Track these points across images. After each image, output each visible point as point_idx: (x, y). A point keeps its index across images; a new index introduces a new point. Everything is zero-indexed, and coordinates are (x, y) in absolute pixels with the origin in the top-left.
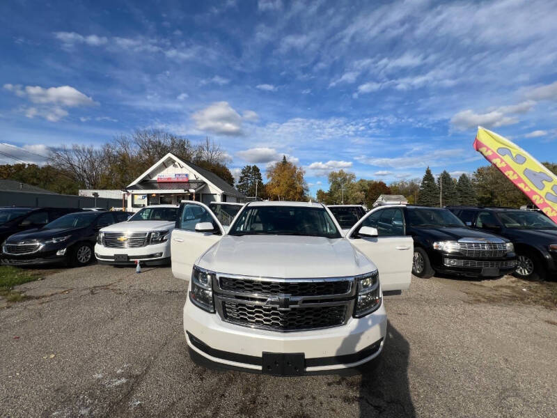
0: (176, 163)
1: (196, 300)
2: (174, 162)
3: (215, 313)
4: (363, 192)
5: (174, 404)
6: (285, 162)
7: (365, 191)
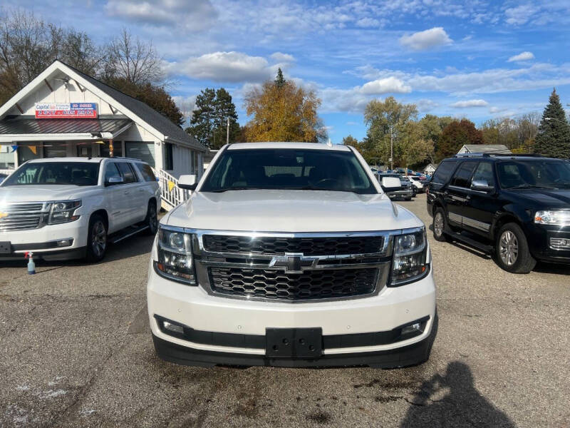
0: (71, 82)
1: (166, 272)
2: (66, 79)
3: (196, 285)
4: (431, 141)
5: (142, 410)
6: (281, 82)
7: (434, 137)
